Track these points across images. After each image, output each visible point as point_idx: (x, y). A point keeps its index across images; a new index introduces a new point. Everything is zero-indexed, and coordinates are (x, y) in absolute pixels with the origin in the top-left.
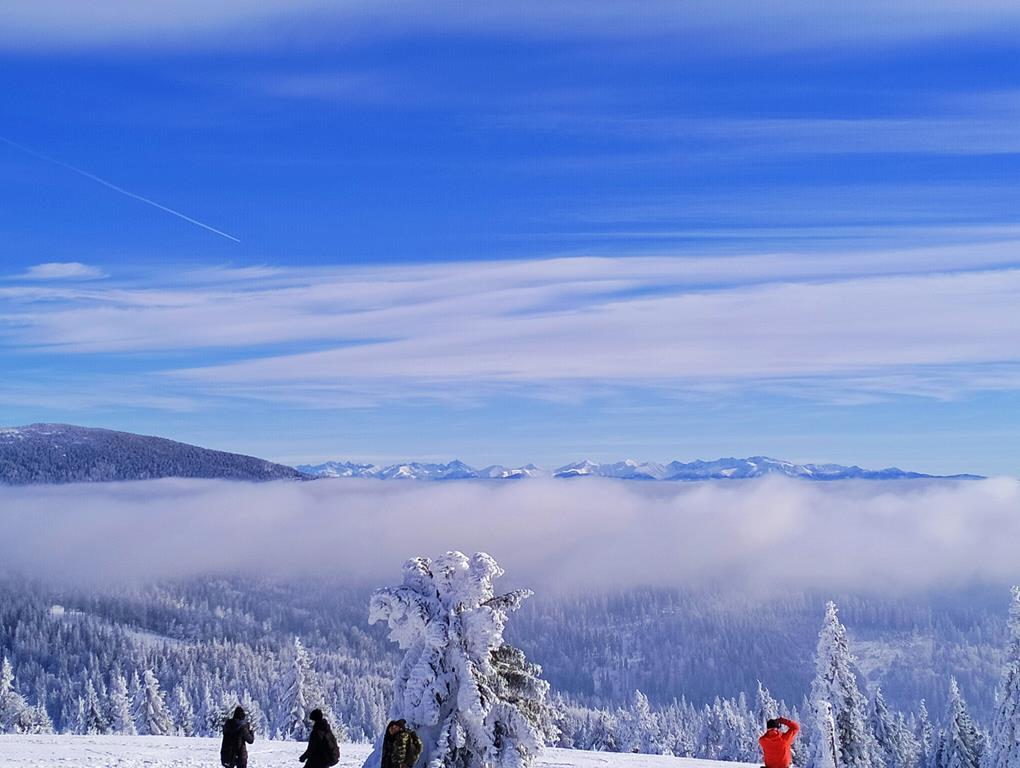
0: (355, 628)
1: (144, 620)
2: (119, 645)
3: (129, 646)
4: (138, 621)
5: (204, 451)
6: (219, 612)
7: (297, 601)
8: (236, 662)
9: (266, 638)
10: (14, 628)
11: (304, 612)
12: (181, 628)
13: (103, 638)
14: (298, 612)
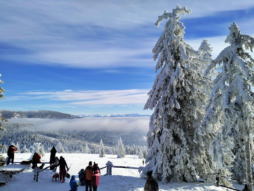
0: (82, 137)
1: (53, 136)
2: (49, 140)
3: (50, 140)
4: (52, 136)
5: (63, 113)
6: (64, 135)
7: (74, 133)
8: (65, 142)
9: (69, 138)
10: (35, 137)
11: (75, 135)
12: (58, 137)
13: (47, 139)
14: (74, 135)
